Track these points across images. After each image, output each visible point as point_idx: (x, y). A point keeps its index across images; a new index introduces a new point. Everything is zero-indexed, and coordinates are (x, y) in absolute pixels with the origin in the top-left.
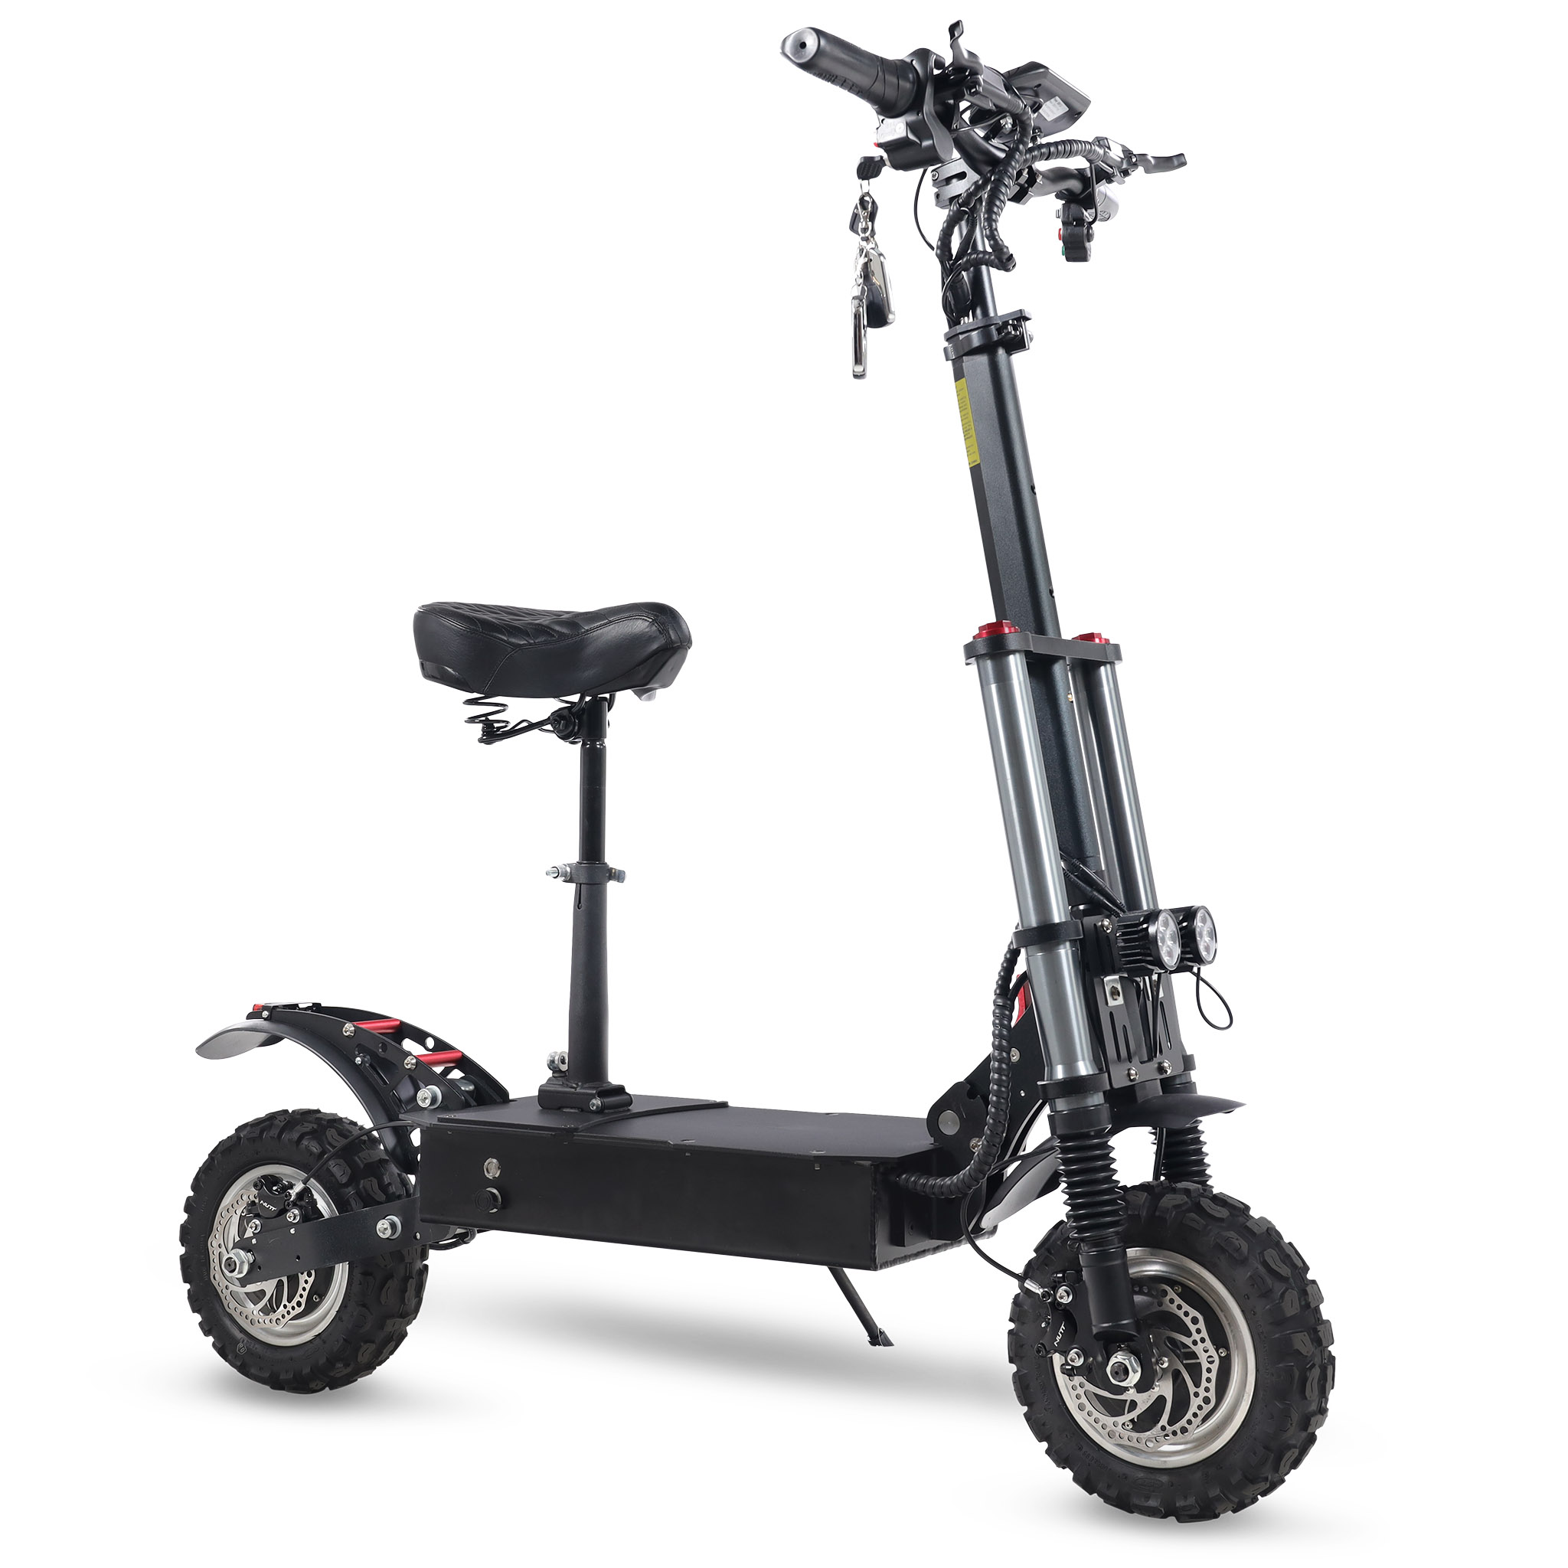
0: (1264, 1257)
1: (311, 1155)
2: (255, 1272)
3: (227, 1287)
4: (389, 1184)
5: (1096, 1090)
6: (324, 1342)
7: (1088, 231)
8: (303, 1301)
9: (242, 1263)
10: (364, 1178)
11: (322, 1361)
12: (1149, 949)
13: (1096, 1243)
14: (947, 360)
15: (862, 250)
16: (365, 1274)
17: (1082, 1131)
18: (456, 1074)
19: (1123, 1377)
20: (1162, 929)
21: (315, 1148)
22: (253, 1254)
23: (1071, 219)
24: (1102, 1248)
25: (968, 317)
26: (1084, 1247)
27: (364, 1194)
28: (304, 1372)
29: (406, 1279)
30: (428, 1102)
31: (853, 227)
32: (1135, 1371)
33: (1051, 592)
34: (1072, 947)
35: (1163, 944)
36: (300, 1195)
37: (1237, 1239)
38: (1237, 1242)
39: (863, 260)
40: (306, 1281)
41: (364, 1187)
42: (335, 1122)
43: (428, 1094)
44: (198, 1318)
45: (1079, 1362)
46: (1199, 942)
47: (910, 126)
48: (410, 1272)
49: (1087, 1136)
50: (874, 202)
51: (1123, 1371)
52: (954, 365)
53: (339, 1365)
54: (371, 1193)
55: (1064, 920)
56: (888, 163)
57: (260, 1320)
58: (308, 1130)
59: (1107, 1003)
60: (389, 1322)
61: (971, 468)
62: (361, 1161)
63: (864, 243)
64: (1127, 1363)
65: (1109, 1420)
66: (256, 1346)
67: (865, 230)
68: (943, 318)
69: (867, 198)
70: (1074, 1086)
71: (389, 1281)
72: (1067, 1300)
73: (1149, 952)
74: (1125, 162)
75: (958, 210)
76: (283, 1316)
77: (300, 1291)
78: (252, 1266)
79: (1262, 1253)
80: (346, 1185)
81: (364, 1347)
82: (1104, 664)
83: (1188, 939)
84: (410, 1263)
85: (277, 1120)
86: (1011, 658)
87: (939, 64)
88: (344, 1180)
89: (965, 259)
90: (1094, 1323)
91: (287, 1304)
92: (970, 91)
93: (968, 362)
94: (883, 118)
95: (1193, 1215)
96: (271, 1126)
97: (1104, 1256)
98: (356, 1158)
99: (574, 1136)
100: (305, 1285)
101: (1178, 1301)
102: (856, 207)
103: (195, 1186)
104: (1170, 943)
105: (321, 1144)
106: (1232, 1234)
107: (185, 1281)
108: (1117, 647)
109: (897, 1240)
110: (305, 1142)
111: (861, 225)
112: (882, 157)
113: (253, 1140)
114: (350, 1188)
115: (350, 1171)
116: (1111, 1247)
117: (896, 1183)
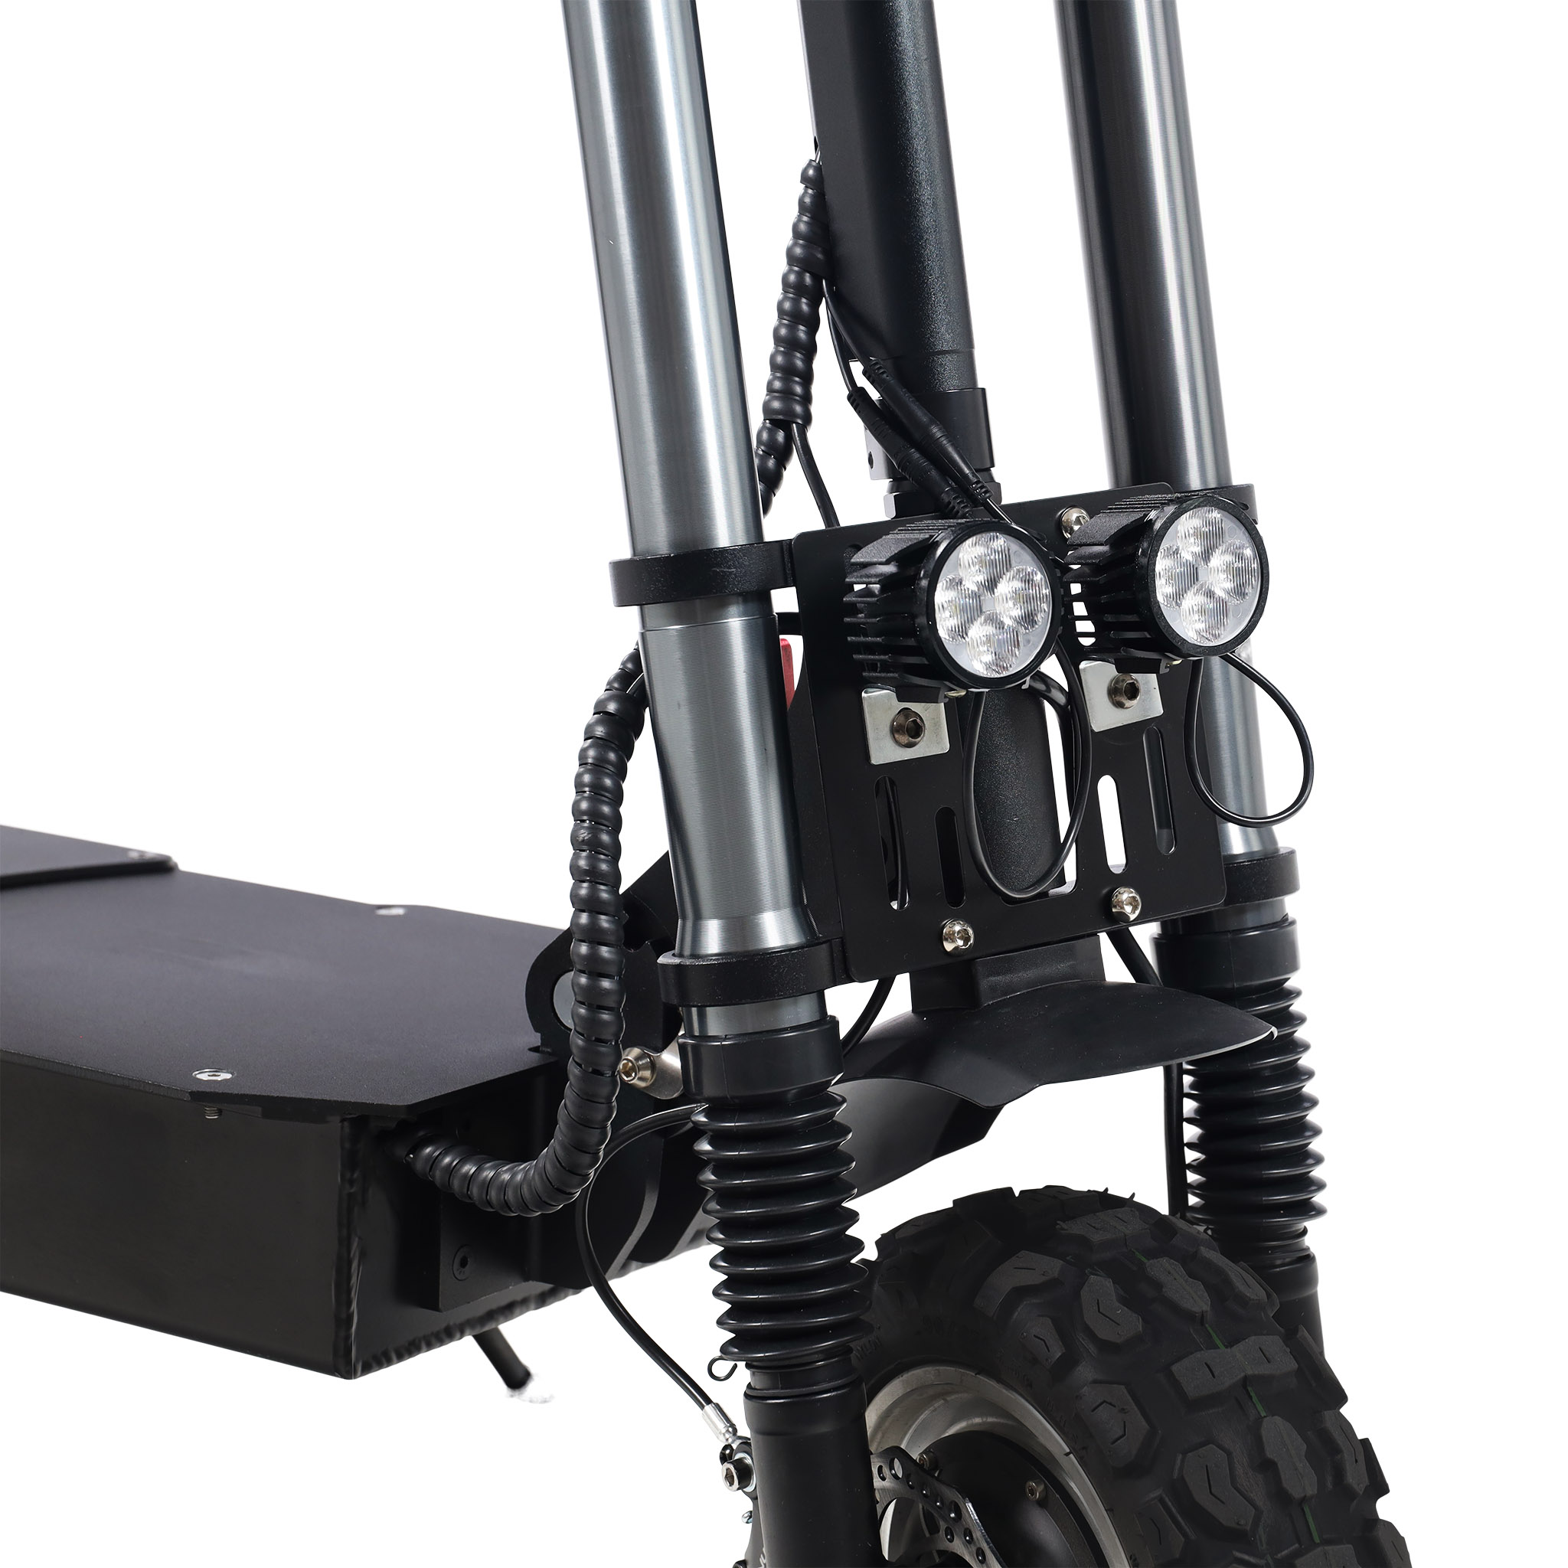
5: (803, 987)
13: (785, 1375)
24: (804, 1390)
49: (775, 1104)
70: (748, 975)
73: (912, 642)
97: (803, 1411)
109: (418, 1292)
116: (825, 1386)
117: (409, 1167)
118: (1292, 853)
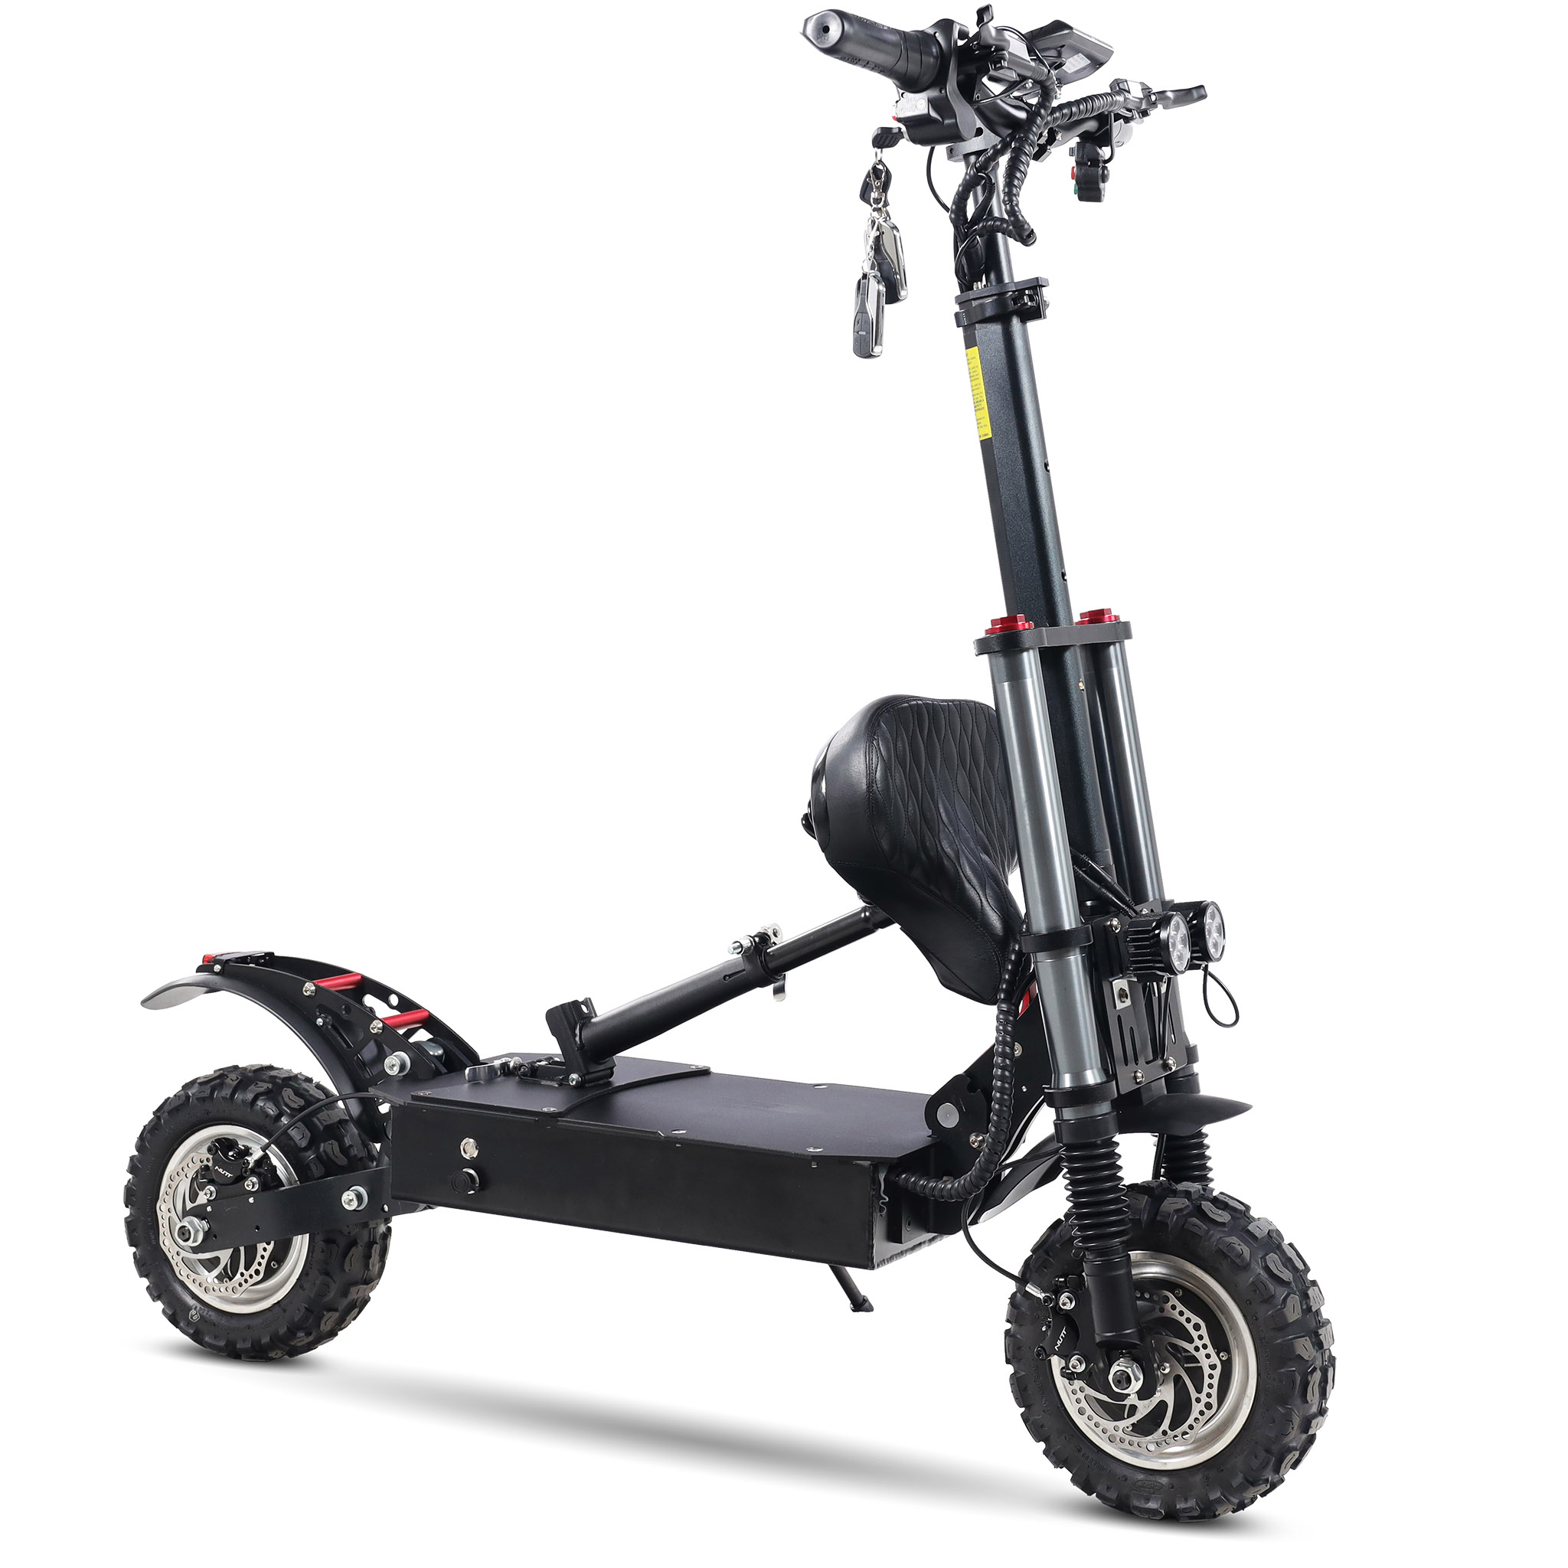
0: (1266, 1262)
1: (267, 1117)
2: (210, 1241)
3: (178, 1254)
4: (351, 1146)
5: (1104, 1099)
6: (285, 1311)
7: (1103, 172)
8: (262, 1269)
9: (197, 1231)
10: (324, 1141)
11: (282, 1331)
12: (1160, 955)
13: (1100, 1252)
14: (958, 326)
15: (873, 222)
16: (329, 1241)
17: (1090, 1141)
18: (422, 1036)
19: (1126, 1386)
20: (1173, 933)
21: (271, 1110)
22: (208, 1222)
23: (1085, 160)
24: (1107, 1258)
25: (981, 281)
26: (1089, 1256)
27: (325, 1158)
28: (263, 1342)
29: (371, 1244)
30: (396, 1069)
31: (864, 195)
32: (1137, 1379)
33: (1063, 575)
34: (1081, 954)
35: (1174, 950)
36: (259, 1162)
37: (1239, 1245)
38: (1239, 1248)
39: (874, 233)
40: (264, 1250)
41: (324, 1151)
42: (292, 1081)
43: (397, 1062)
44: (145, 1282)
45: (1081, 1368)
46: (1207, 940)
47: (931, 102)
48: (374, 1237)
49: (1095, 1146)
50: (888, 172)
51: (1125, 1380)
52: (965, 331)
53: (301, 1334)
54: (333, 1157)
55: (1074, 926)
56: (906, 135)
57: (215, 1287)
58: (262, 1090)
59: (1115, 1007)
60: (353, 1290)
61: (982, 442)
62: (321, 1122)
63: (875, 214)
64: (1129, 1371)
65: (1110, 1425)
66: (210, 1313)
67: (877, 201)
68: (955, 281)
69: (880, 167)
70: (1082, 1095)
71: (354, 1248)
72: (1070, 1306)
73: (1160, 958)
74: (1144, 102)
75: (975, 175)
76: (240, 1285)
77: (258, 1259)
78: (207, 1234)
79: (1263, 1258)
80: (306, 1149)
81: (327, 1315)
82: (1114, 643)
83: (1197, 939)
84: (374, 1228)
85: (229, 1079)
86: (1025, 654)
87: (963, 35)
88: (304, 1144)
89: (981, 225)
90: (1097, 1331)
91: (244, 1272)
92: (995, 66)
93: (981, 330)
94: (903, 91)
95: (1195, 1220)
96: (221, 1085)
97: (1108, 1266)
98: (315, 1119)
99: (558, 1121)
100: (264, 1253)
101: (1180, 1307)
102: (868, 175)
103: (140, 1147)
104: (1180, 946)
105: (277, 1105)
106: (1234, 1240)
107: (131, 1244)
108: (1127, 625)
109: (894, 1236)
110: (260, 1103)
111: (874, 195)
112: (900, 129)
113: (203, 1100)
114: (310, 1152)
115: (309, 1135)
116: (1116, 1256)
117: (896, 1183)
118: (1195, 1046)
